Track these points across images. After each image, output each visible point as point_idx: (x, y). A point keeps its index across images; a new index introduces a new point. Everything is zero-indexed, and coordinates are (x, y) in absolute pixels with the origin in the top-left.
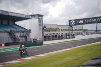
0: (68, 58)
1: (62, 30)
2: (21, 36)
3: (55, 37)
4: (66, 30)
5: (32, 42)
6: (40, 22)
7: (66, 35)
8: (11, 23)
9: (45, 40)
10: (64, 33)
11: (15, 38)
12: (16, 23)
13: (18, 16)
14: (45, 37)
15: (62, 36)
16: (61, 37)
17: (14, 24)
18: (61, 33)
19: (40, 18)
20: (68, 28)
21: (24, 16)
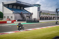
0: (54, 32)
1: (51, 15)
4: (54, 15)
5: (33, 20)
6: (39, 9)
7: (54, 18)
9: (40, 20)
11: (23, 17)
13: (26, 4)
14: (41, 18)
15: (51, 18)
16: (50, 19)
19: (39, 6)
21: (29, 5)
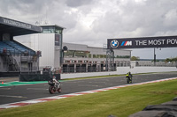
0: (103, 105)
1: (94, 56)
2: (22, 62)
3: (81, 68)
4: (102, 56)
5: (41, 73)
6: (58, 39)
7: (102, 65)
8: (5, 37)
10: (99, 61)
11: (11, 65)
12: (15, 38)
13: (20, 25)
14: (65, 66)
15: (95, 66)
16: (93, 68)
17: (12, 39)
18: (92, 60)
19: (58, 31)
20: (105, 53)
21: (30, 28)
